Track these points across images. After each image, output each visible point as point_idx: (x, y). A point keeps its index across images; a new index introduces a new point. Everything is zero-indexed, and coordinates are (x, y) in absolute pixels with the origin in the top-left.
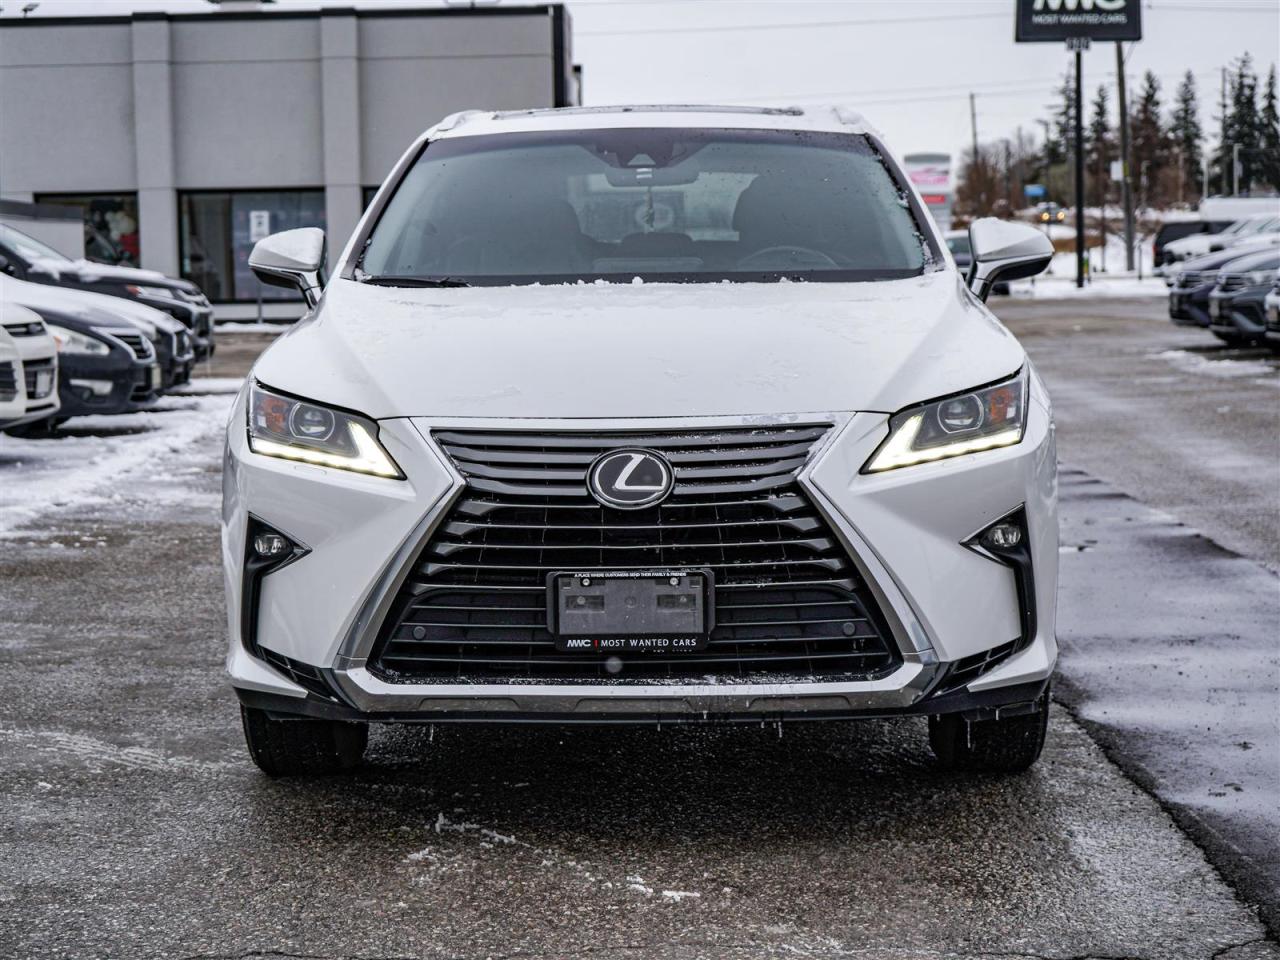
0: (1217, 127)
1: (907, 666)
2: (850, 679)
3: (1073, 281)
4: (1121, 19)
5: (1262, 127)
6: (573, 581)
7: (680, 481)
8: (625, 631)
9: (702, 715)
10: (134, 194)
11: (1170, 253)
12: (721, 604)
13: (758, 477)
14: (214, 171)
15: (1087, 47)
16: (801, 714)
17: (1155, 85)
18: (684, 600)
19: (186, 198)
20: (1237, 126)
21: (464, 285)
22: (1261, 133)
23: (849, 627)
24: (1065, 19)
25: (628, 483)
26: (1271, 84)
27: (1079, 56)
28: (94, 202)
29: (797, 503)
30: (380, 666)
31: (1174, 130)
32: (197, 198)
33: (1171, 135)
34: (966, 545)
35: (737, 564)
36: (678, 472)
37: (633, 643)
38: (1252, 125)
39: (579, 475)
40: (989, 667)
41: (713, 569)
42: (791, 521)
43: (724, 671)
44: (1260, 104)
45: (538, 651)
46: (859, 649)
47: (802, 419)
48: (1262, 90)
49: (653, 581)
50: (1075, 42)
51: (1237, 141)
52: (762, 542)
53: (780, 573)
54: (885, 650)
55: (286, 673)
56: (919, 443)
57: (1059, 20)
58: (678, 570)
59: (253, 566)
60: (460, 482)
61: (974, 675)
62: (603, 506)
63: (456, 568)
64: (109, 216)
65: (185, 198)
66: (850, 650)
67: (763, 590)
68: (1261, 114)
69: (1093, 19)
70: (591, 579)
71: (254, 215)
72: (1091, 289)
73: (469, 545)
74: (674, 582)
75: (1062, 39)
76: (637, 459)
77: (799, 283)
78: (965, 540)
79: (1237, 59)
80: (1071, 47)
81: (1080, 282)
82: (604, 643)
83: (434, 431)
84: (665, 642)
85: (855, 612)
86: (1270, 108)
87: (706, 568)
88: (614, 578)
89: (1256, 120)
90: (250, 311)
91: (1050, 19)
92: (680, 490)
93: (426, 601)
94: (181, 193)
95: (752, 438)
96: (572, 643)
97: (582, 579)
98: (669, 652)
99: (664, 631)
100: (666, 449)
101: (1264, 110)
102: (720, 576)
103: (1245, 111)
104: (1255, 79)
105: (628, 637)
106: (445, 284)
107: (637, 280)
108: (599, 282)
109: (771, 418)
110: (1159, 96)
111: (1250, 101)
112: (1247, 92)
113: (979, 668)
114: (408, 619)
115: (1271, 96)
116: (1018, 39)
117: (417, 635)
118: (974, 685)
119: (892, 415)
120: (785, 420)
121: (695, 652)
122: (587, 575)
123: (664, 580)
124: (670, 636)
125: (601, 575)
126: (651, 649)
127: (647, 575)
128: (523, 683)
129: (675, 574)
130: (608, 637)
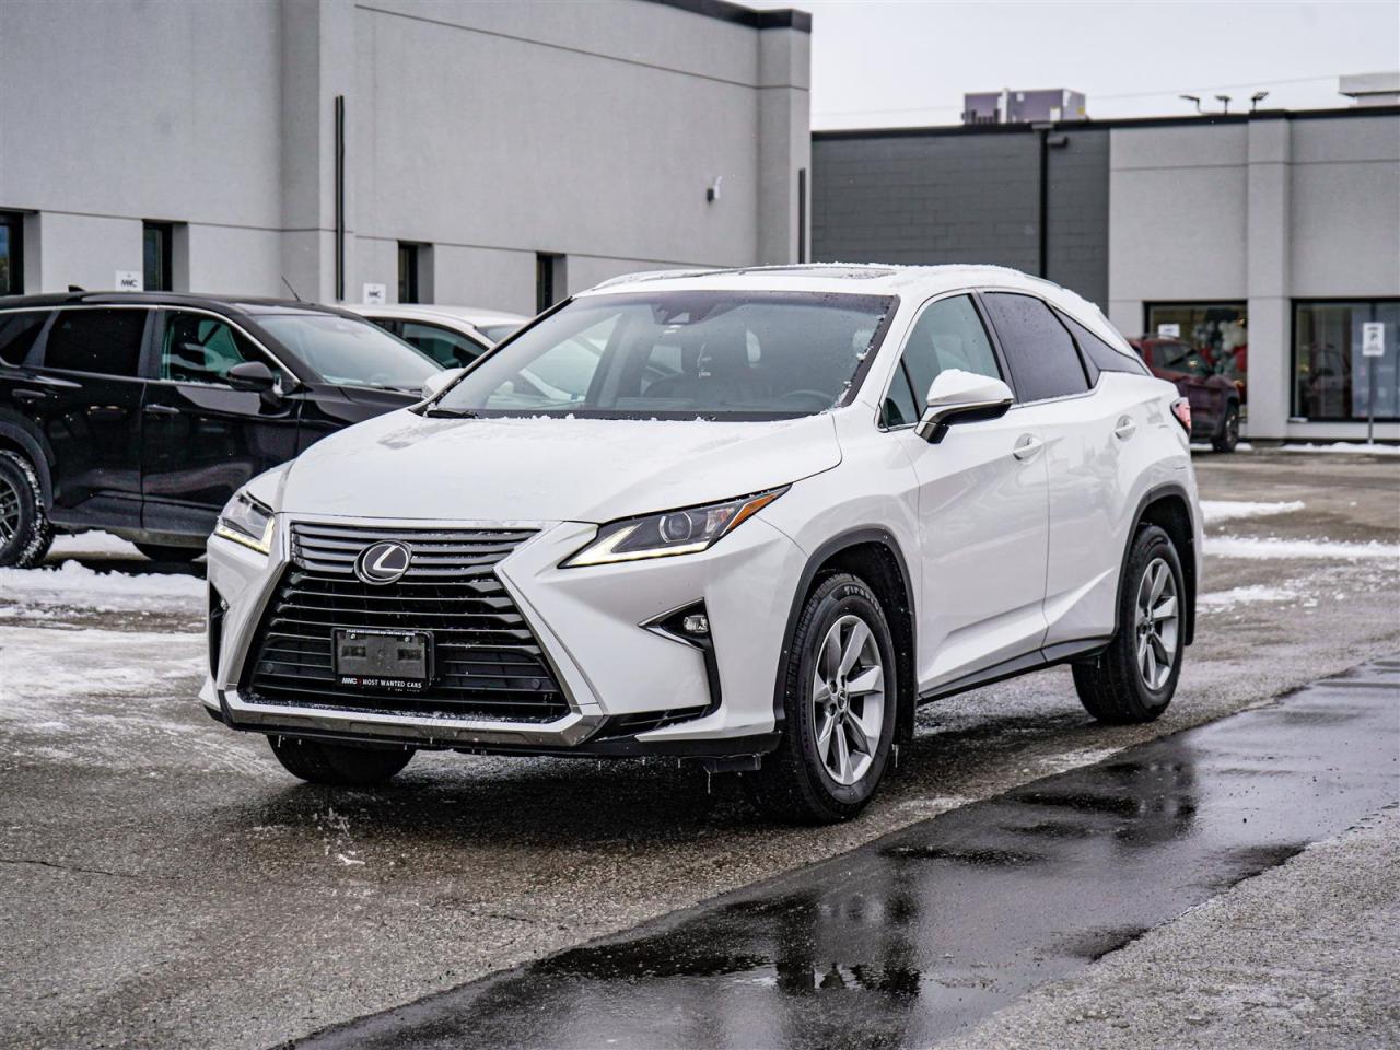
1: (572, 715)
2: (533, 722)
6: (346, 635)
7: (416, 566)
8: (378, 674)
10: (1244, 303)
12: (441, 660)
13: (466, 566)
14: (1329, 279)
19: (1301, 309)
21: (474, 417)
23: (535, 683)
25: (383, 565)
28: (1210, 311)
29: (496, 587)
30: (250, 690)
32: (1317, 307)
34: (644, 627)
35: (451, 630)
36: (416, 559)
37: (383, 683)
39: (354, 558)
40: (666, 724)
41: (434, 632)
42: (487, 600)
46: (548, 701)
47: (520, 525)
49: (393, 639)
52: (466, 614)
53: (483, 638)
56: (622, 547)
58: (410, 631)
60: (289, 559)
61: (651, 727)
63: (286, 622)
64: (1222, 326)
65: (1300, 307)
66: (541, 700)
70: (356, 634)
71: (1367, 326)
73: (292, 606)
74: (407, 639)
76: (393, 548)
77: (709, 423)
78: (644, 623)
82: (365, 682)
83: (293, 523)
84: (401, 684)
85: (539, 671)
87: (429, 631)
88: (370, 635)
90: (1359, 430)
92: (415, 572)
93: (274, 645)
94: (1295, 303)
96: (345, 681)
97: (351, 634)
98: (406, 692)
99: (401, 675)
100: (410, 541)
102: (440, 637)
105: (380, 678)
108: (545, 417)
109: (497, 523)
113: (656, 723)
114: (264, 658)
117: (270, 670)
118: (642, 737)
119: (601, 526)
120: (506, 525)
121: (422, 694)
122: (354, 631)
123: (401, 638)
124: (406, 680)
125: (362, 632)
126: (393, 688)
127: (391, 633)
128: (323, 708)
129: (408, 634)
130: (367, 677)
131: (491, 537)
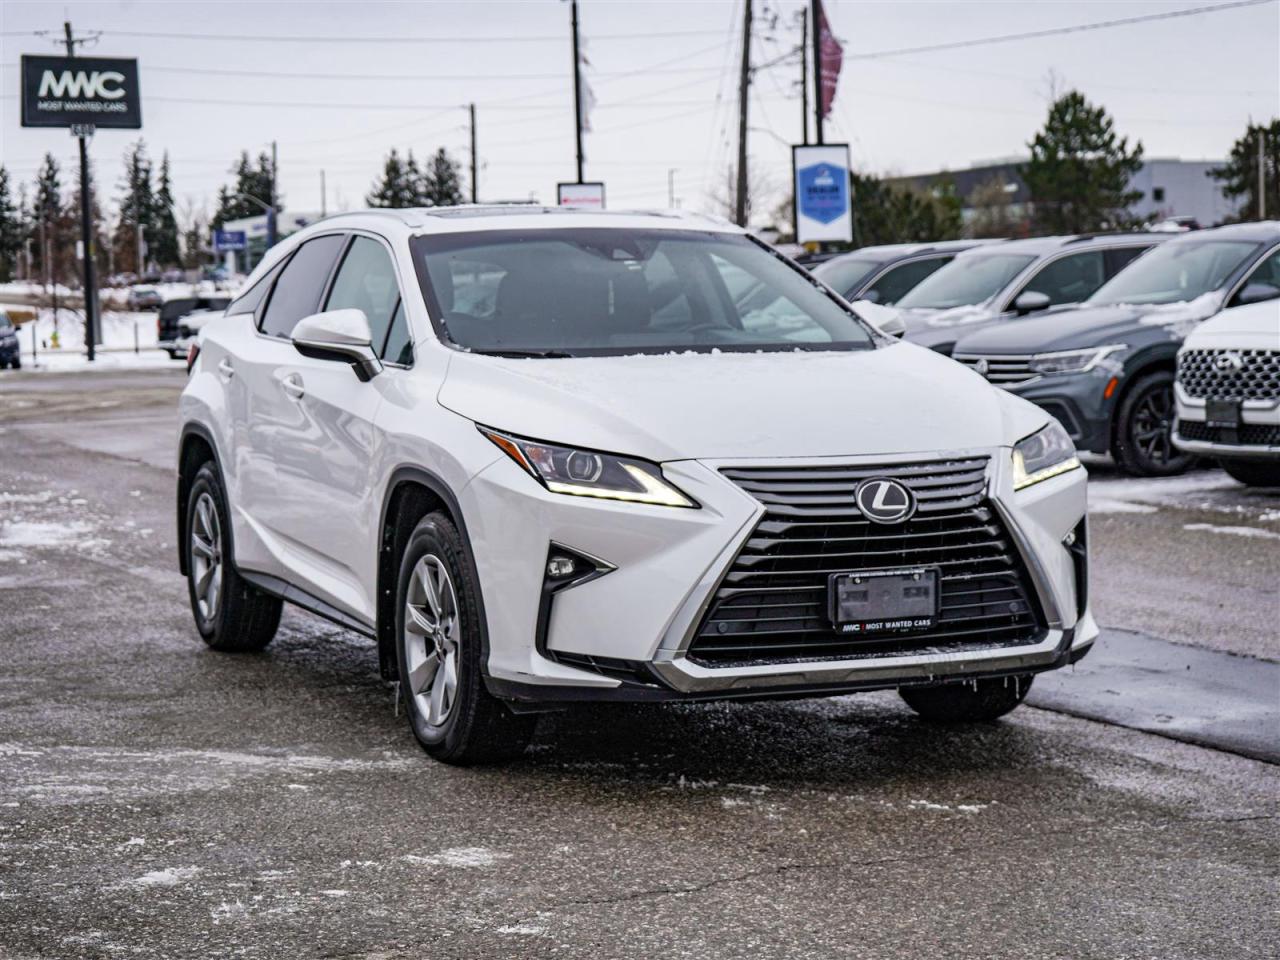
0: (115, 208)
1: (1053, 633)
3: (84, 354)
4: (121, 107)
5: (158, 209)
6: (847, 580)
7: (921, 501)
8: (882, 617)
9: (928, 678)
11: (185, 327)
12: (945, 593)
13: (958, 498)
15: (91, 134)
16: (991, 673)
17: (56, 167)
18: (914, 591)
20: (134, 207)
21: (569, 356)
22: (158, 215)
23: (1014, 605)
24: (69, 106)
25: (884, 503)
26: (165, 168)
27: (82, 142)
29: (990, 514)
31: (74, 209)
33: (72, 215)
35: (954, 562)
36: (916, 495)
37: (888, 625)
38: (149, 207)
39: (848, 499)
41: (939, 566)
42: (985, 528)
43: (943, 644)
44: (155, 187)
45: (810, 637)
47: (973, 454)
48: (156, 174)
49: (901, 578)
50: (79, 128)
51: (140, 222)
53: (978, 568)
54: (1033, 622)
55: (592, 670)
56: (1027, 469)
57: (63, 107)
58: (917, 568)
59: (551, 585)
60: (762, 509)
62: (872, 522)
63: (758, 576)
67: (968, 581)
68: (157, 196)
69: (95, 107)
70: (861, 578)
72: (101, 361)
73: (769, 557)
74: (917, 577)
75: (68, 126)
76: (884, 487)
79: (132, 144)
80: (75, 133)
81: (91, 355)
82: (869, 627)
83: (721, 470)
84: (908, 624)
85: (1015, 595)
86: (165, 191)
87: (935, 565)
88: (875, 577)
89: (152, 202)
91: (55, 106)
92: (923, 508)
93: (727, 603)
95: (948, 467)
96: (847, 628)
97: (854, 579)
98: (913, 631)
99: (907, 615)
100: (901, 477)
101: (159, 192)
102: (947, 570)
103: (141, 192)
104: (150, 163)
105: (885, 621)
106: (551, 355)
107: (715, 351)
108: (688, 353)
109: (955, 453)
110: (58, 177)
111: (146, 184)
112: (142, 175)
114: (713, 617)
115: (165, 180)
116: (24, 124)
117: (722, 630)
119: (1012, 449)
120: (963, 455)
121: (929, 630)
122: (857, 575)
123: (910, 577)
124: (913, 619)
125: (867, 575)
126: (898, 629)
127: (898, 573)
128: (808, 661)
129: (917, 571)
130: (871, 622)
131: (958, 466)
